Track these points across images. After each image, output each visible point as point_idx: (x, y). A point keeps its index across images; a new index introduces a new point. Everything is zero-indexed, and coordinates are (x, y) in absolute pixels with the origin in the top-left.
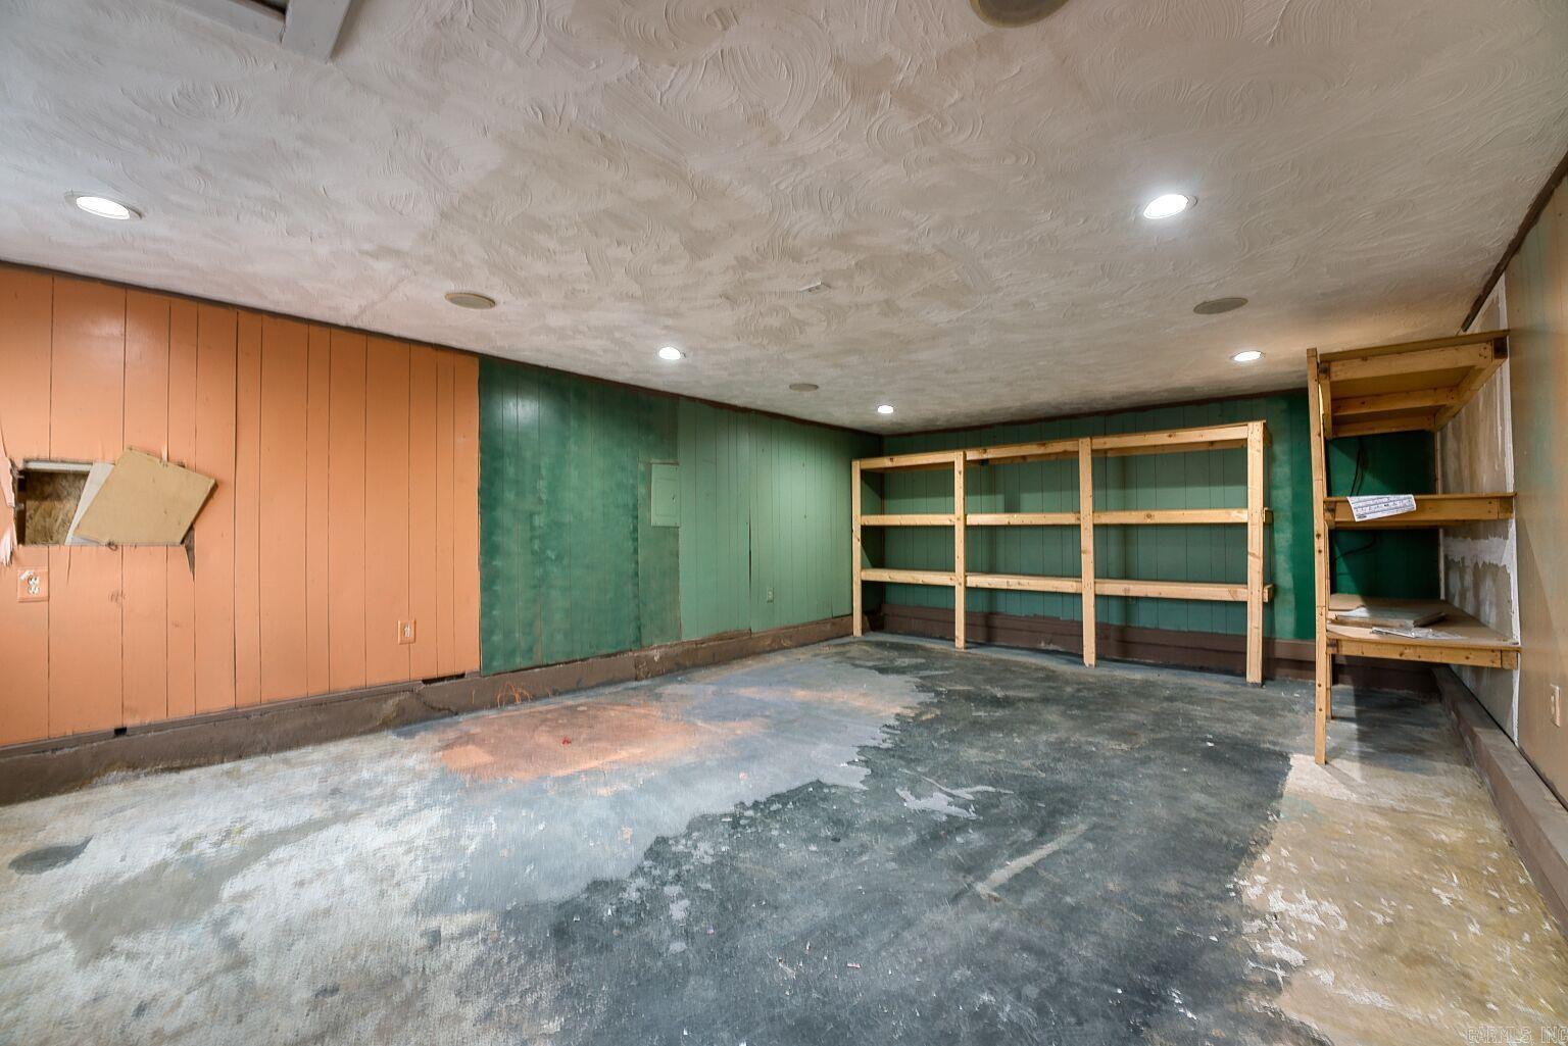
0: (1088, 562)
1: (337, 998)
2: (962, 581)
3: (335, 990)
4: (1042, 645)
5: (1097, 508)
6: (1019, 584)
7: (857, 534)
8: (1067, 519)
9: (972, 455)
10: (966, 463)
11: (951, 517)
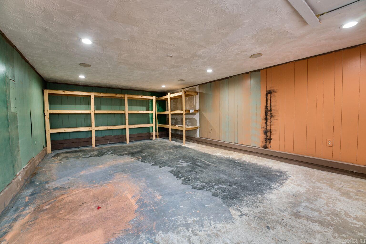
0: (127, 121)
1: (269, 225)
2: (94, 129)
3: (267, 227)
4: (109, 143)
5: (129, 110)
6: (111, 128)
7: (47, 116)
8: (122, 112)
9: (96, 94)
10: (95, 96)
11: (90, 111)
